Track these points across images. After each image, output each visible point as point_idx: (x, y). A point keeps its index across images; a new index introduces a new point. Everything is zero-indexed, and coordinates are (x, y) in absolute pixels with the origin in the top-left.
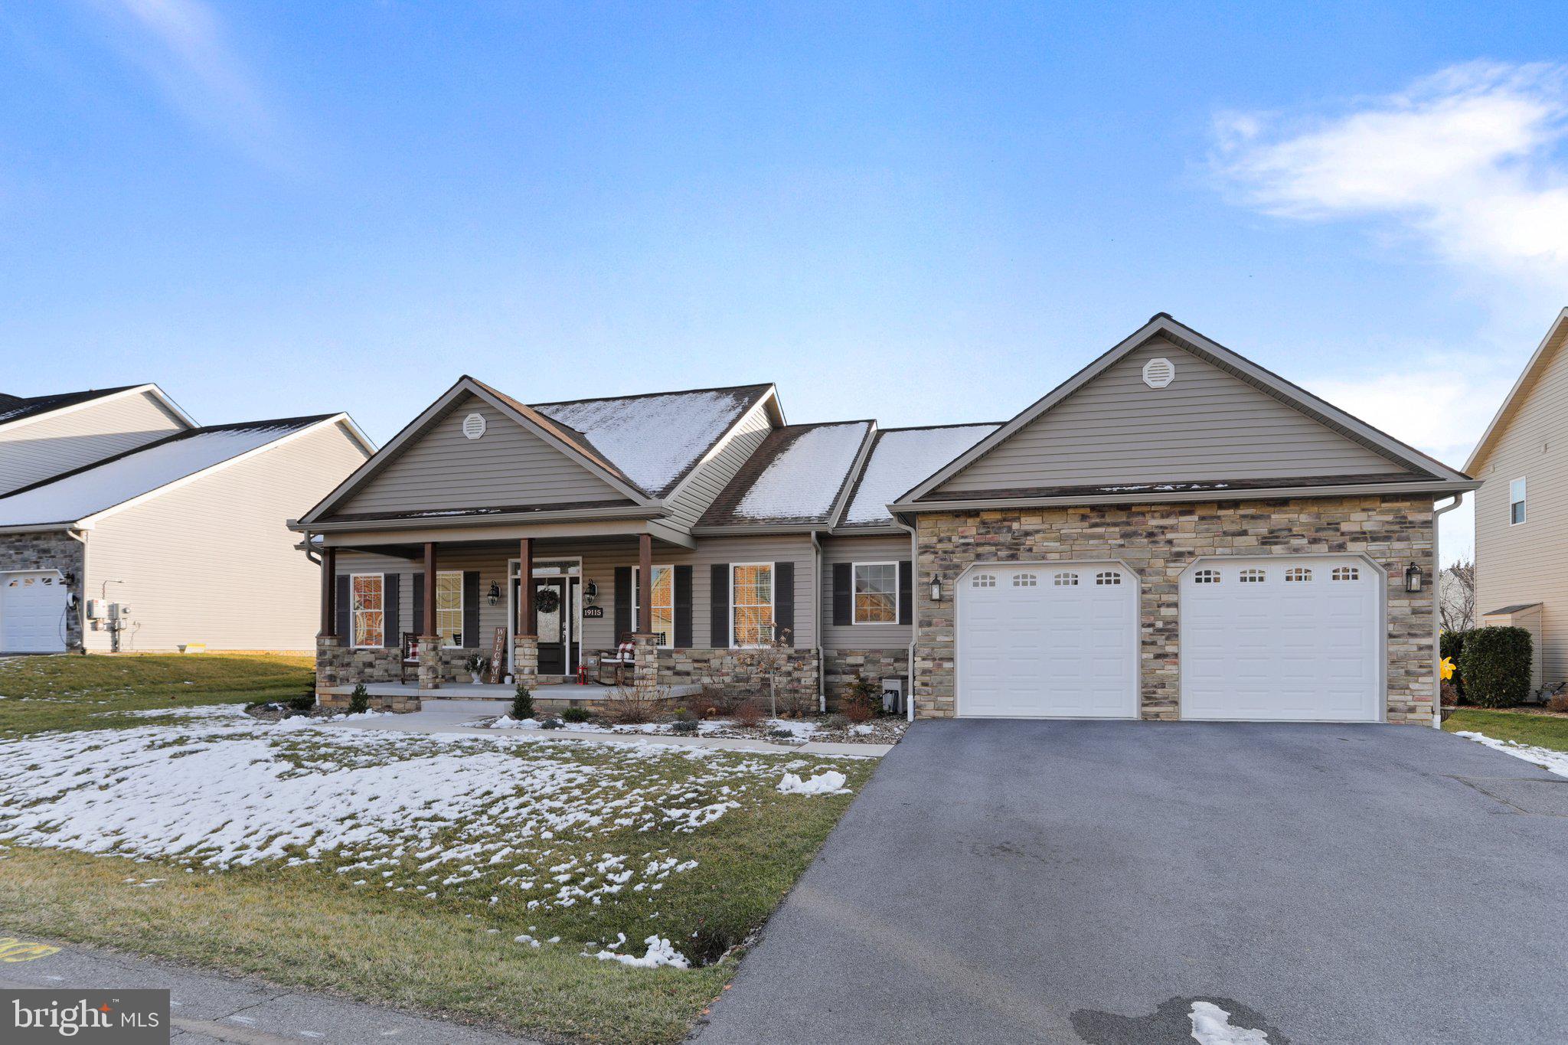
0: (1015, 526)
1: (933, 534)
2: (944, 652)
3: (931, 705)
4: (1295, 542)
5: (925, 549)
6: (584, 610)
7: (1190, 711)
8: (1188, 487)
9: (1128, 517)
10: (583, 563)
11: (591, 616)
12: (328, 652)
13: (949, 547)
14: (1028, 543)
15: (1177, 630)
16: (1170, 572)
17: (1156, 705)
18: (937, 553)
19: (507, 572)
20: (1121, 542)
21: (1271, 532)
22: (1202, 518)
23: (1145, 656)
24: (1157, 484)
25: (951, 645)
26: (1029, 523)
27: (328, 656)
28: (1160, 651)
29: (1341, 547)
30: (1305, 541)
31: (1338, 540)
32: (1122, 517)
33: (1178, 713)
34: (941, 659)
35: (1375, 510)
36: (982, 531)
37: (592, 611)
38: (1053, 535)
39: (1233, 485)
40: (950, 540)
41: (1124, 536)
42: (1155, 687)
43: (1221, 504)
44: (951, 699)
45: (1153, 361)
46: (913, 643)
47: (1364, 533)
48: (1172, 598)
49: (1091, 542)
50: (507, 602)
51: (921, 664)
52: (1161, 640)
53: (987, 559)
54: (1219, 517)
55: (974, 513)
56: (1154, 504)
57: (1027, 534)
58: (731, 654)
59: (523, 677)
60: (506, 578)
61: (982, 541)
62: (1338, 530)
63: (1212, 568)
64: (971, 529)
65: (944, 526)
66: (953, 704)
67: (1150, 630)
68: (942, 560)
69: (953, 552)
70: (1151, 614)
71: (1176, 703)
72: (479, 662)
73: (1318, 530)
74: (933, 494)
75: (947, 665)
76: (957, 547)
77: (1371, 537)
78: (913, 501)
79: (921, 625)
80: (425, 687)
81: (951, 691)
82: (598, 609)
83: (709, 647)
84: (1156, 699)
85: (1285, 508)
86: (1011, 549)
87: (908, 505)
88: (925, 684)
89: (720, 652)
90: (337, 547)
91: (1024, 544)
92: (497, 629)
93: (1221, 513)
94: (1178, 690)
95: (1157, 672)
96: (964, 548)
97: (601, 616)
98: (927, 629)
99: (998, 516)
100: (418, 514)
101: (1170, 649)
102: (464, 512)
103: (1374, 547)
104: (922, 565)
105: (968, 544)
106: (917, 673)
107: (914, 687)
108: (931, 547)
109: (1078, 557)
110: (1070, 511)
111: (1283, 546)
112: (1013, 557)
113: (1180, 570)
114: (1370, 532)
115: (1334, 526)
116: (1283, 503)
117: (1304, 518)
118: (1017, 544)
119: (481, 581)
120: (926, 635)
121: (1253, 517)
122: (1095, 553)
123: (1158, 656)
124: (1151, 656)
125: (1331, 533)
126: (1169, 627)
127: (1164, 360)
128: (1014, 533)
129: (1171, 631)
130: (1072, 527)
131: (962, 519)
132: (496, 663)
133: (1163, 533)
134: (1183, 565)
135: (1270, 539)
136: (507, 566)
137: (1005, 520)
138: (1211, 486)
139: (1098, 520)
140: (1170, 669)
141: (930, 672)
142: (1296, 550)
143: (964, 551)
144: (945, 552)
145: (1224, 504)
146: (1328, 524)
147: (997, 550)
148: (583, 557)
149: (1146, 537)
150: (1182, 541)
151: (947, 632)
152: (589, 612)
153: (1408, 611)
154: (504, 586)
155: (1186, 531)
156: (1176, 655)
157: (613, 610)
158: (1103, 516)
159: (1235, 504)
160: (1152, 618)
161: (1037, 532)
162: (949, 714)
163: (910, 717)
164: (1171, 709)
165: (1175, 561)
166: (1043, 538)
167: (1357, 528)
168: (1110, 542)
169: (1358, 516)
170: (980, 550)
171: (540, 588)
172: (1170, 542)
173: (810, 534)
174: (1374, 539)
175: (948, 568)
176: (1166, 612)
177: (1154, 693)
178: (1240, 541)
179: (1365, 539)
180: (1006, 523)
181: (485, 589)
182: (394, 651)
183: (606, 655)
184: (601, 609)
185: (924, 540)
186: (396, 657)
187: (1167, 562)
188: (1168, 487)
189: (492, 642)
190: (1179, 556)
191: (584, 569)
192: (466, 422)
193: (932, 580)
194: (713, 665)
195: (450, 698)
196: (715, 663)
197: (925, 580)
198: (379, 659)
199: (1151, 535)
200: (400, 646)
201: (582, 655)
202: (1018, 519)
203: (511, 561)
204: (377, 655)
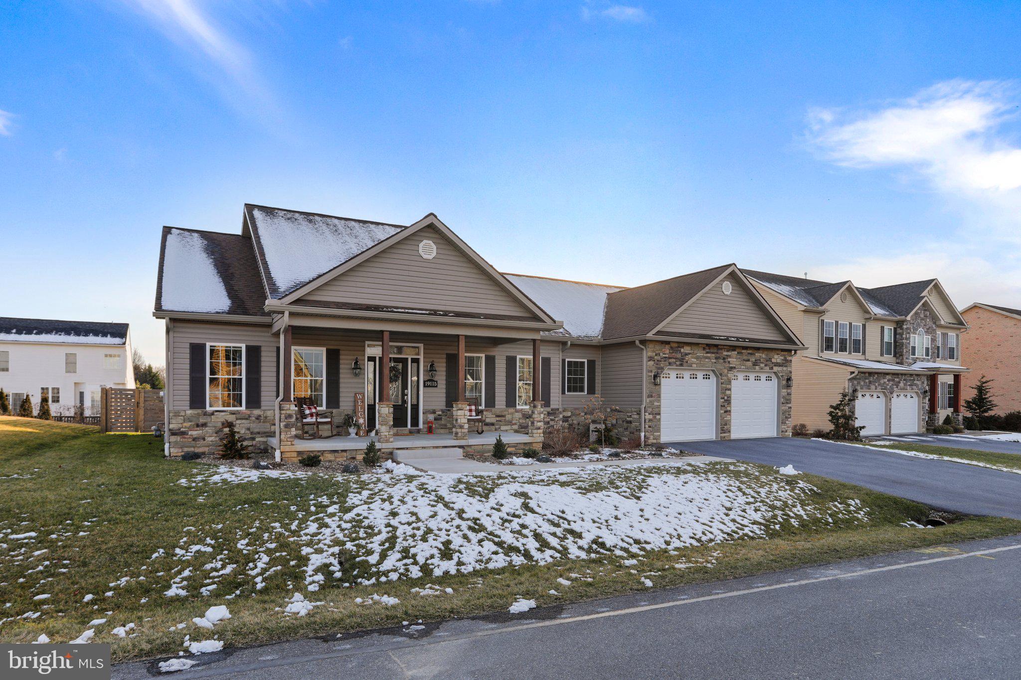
0: (682, 350)
1: (653, 351)
2: (656, 410)
3: (651, 437)
4: (762, 365)
5: (651, 359)
6: (425, 382)
7: (734, 435)
8: (737, 339)
9: (717, 350)
10: (424, 349)
11: (429, 386)
13: (659, 358)
14: (686, 358)
15: (730, 400)
16: (729, 375)
17: (723, 433)
18: (655, 361)
19: (364, 351)
20: (715, 361)
21: (756, 360)
22: (738, 353)
23: (720, 412)
24: (729, 337)
25: (659, 407)
26: (687, 349)
28: (725, 410)
29: (772, 368)
31: (770, 365)
32: (715, 350)
33: (730, 436)
34: (656, 414)
35: (779, 354)
36: (671, 351)
38: (695, 356)
40: (659, 355)
41: (716, 358)
42: (723, 425)
43: (744, 348)
44: (659, 434)
45: (726, 283)
46: (644, 406)
47: (777, 363)
48: (729, 387)
49: (705, 360)
50: (365, 374)
51: (647, 416)
52: (726, 405)
53: (673, 365)
54: (742, 353)
55: (668, 343)
56: (725, 345)
57: (686, 354)
58: (518, 411)
60: (364, 355)
61: (671, 356)
63: (738, 374)
64: (667, 350)
65: (658, 347)
66: (660, 436)
67: (723, 400)
68: (656, 364)
69: (660, 361)
70: (722, 393)
71: (730, 432)
72: (355, 420)
73: (767, 361)
74: (658, 332)
75: (658, 417)
76: (662, 358)
77: (779, 365)
78: (653, 335)
79: (648, 396)
81: (659, 430)
82: (434, 381)
83: (505, 407)
84: (723, 430)
85: (759, 351)
86: (681, 361)
87: (652, 337)
88: (650, 427)
89: (511, 410)
92: (356, 394)
93: (743, 351)
94: (730, 426)
95: (724, 418)
96: (665, 359)
97: (437, 386)
98: (651, 399)
99: (676, 345)
101: (728, 408)
103: (780, 369)
104: (649, 367)
105: (666, 357)
106: (646, 421)
107: (645, 428)
109: (700, 366)
110: (700, 345)
111: (757, 367)
112: (681, 365)
113: (732, 374)
114: (779, 363)
115: (770, 360)
116: (758, 349)
117: (764, 356)
118: (683, 359)
119: (341, 357)
120: (650, 401)
121: (752, 354)
122: (705, 365)
123: (725, 412)
124: (723, 411)
125: (769, 362)
126: (728, 399)
127: (729, 283)
128: (682, 353)
129: (728, 401)
130: (700, 353)
131: (664, 345)
133: (727, 358)
134: (732, 372)
135: (755, 363)
136: (364, 347)
137: (679, 347)
139: (708, 351)
140: (728, 417)
141: (651, 420)
142: (762, 369)
143: (665, 361)
144: (658, 361)
147: (676, 361)
148: (424, 345)
149: (722, 359)
150: (732, 362)
151: (658, 400)
152: (429, 383)
153: (786, 394)
154: (361, 362)
155: (734, 359)
156: (730, 411)
157: (445, 382)
158: (710, 349)
159: (748, 348)
160: (723, 395)
161: (690, 354)
162: (658, 441)
163: (643, 444)
164: (728, 434)
165: (730, 371)
166: (691, 357)
167: (775, 361)
168: (711, 360)
169: (776, 356)
170: (670, 360)
172: (729, 362)
175: (659, 369)
176: (728, 392)
177: (723, 428)
178: (747, 363)
179: (777, 366)
180: (679, 349)
181: (345, 364)
182: (257, 412)
183: (440, 413)
184: (437, 381)
185: (650, 354)
186: (258, 418)
187: (728, 371)
188: (733, 339)
189: (352, 404)
190: (731, 368)
191: (424, 353)
192: (421, 245)
193: (653, 374)
194: (507, 419)
195: (407, 448)
196: (508, 417)
197: (650, 374)
198: (240, 419)
199: (724, 359)
200: (263, 408)
201: (423, 413)
202: (683, 347)
203: (367, 343)
204: (238, 416)
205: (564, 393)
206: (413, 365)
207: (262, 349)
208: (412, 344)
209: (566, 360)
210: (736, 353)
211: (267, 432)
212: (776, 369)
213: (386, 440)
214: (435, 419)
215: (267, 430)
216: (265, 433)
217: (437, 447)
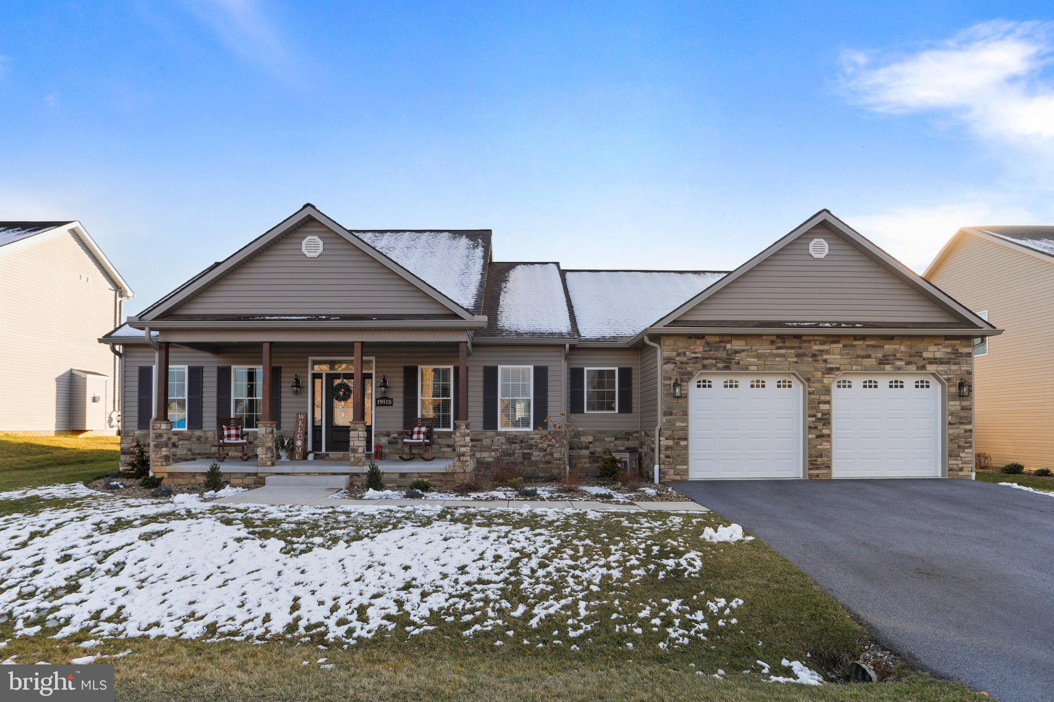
0: (728, 346)
1: (673, 350)
2: (681, 434)
3: (671, 472)
4: (898, 363)
5: (668, 360)
6: (377, 400)
7: (839, 471)
8: (839, 325)
9: (800, 343)
10: (376, 362)
11: (382, 405)
12: (165, 435)
13: (685, 359)
14: (736, 358)
15: (829, 420)
16: (825, 381)
17: (817, 469)
18: (676, 363)
19: (307, 367)
20: (795, 359)
21: (884, 356)
22: (845, 346)
23: (810, 436)
24: (819, 322)
25: (685, 429)
26: (738, 345)
27: (164, 439)
28: (819, 433)
29: (923, 367)
30: (903, 363)
31: (921, 363)
32: (796, 343)
33: (830, 474)
34: (679, 439)
35: (941, 345)
36: (707, 349)
37: (383, 401)
38: (753, 354)
39: (866, 325)
40: (685, 354)
41: (797, 356)
42: (817, 457)
43: (856, 337)
44: (685, 467)
45: (815, 240)
46: (658, 427)
47: (936, 359)
48: (826, 398)
49: (777, 359)
50: (307, 392)
51: (664, 442)
52: (820, 426)
53: (710, 369)
54: (854, 346)
55: (701, 337)
56: (814, 335)
57: (736, 352)
58: (499, 434)
59: (357, 455)
60: (307, 372)
61: (707, 356)
62: (921, 356)
63: (847, 378)
64: (699, 348)
65: (681, 344)
66: (687, 471)
67: (814, 419)
68: (679, 368)
69: (687, 363)
70: (814, 408)
71: (829, 467)
72: (286, 442)
73: (911, 356)
74: (675, 323)
75: (683, 443)
76: (689, 359)
77: (940, 362)
78: (664, 326)
79: (665, 414)
80: (264, 465)
81: (685, 462)
82: (389, 399)
83: (481, 429)
84: (817, 465)
85: (892, 342)
86: (726, 362)
87: (660, 328)
88: (667, 457)
89: (490, 433)
90: (171, 343)
91: (734, 359)
92: (298, 414)
93: (856, 343)
94: (830, 460)
95: (818, 447)
96: (694, 360)
97: (392, 405)
98: (670, 417)
99: (717, 339)
100: (261, 317)
101: (825, 432)
102: (306, 318)
103: (941, 368)
104: (666, 372)
105: (697, 358)
106: (662, 449)
107: (660, 458)
108: (672, 359)
109: (769, 369)
110: (764, 338)
111: (891, 366)
112: (727, 368)
113: (832, 379)
114: (939, 358)
115: (919, 354)
116: (891, 338)
117: (903, 348)
118: (730, 359)
119: (283, 375)
120: (669, 421)
121: (874, 346)
122: (779, 367)
123: (818, 437)
124: (814, 436)
125: (918, 358)
126: (825, 417)
127: (822, 240)
128: (728, 351)
129: (826, 420)
130: (765, 349)
131: (693, 340)
132: (299, 443)
133: (821, 355)
134: (833, 376)
135: (883, 361)
136: (307, 362)
137: (722, 342)
138: (852, 325)
139: (781, 345)
140: (825, 445)
141: (671, 448)
142: (899, 369)
143: (695, 363)
144: (682, 363)
145: (857, 337)
146: (916, 353)
147: (717, 363)
148: (376, 357)
149: (811, 357)
150: (833, 361)
151: (683, 419)
152: (382, 401)
153: (959, 408)
154: (304, 379)
155: (835, 355)
156: (829, 436)
157: (402, 400)
158: (784, 342)
159: (864, 337)
160: (815, 411)
161: (743, 351)
162: (684, 477)
163: (657, 481)
164: (826, 471)
165: (828, 374)
166: (746, 355)
167: (931, 356)
168: (789, 359)
169: (932, 348)
170: (705, 362)
171: (337, 382)
172: (825, 361)
173: (564, 346)
174: (941, 363)
175: (684, 374)
176: (823, 407)
177: (816, 461)
178: (866, 362)
179: (936, 363)
180: (723, 344)
181: (287, 381)
182: (198, 433)
183: (396, 435)
184: (392, 399)
185: (667, 354)
186: (199, 438)
187: (824, 374)
188: (827, 325)
189: (294, 425)
190: (830, 370)
191: (376, 367)
192: (304, 243)
193: (673, 382)
194: (484, 444)
195: (288, 474)
196: (486, 442)
197: (668, 382)
198: (183, 440)
199: (814, 356)
200: (204, 429)
201: (375, 436)
202: (730, 342)
203: (311, 358)
204: (181, 437)
205: (583, 412)
206: (367, 381)
207: (205, 370)
208: (364, 358)
209: (586, 369)
210: (841, 346)
211: (208, 454)
212: (931, 368)
213: (263, 464)
214: (390, 443)
215: (207, 451)
216: (205, 454)
217: (324, 474)
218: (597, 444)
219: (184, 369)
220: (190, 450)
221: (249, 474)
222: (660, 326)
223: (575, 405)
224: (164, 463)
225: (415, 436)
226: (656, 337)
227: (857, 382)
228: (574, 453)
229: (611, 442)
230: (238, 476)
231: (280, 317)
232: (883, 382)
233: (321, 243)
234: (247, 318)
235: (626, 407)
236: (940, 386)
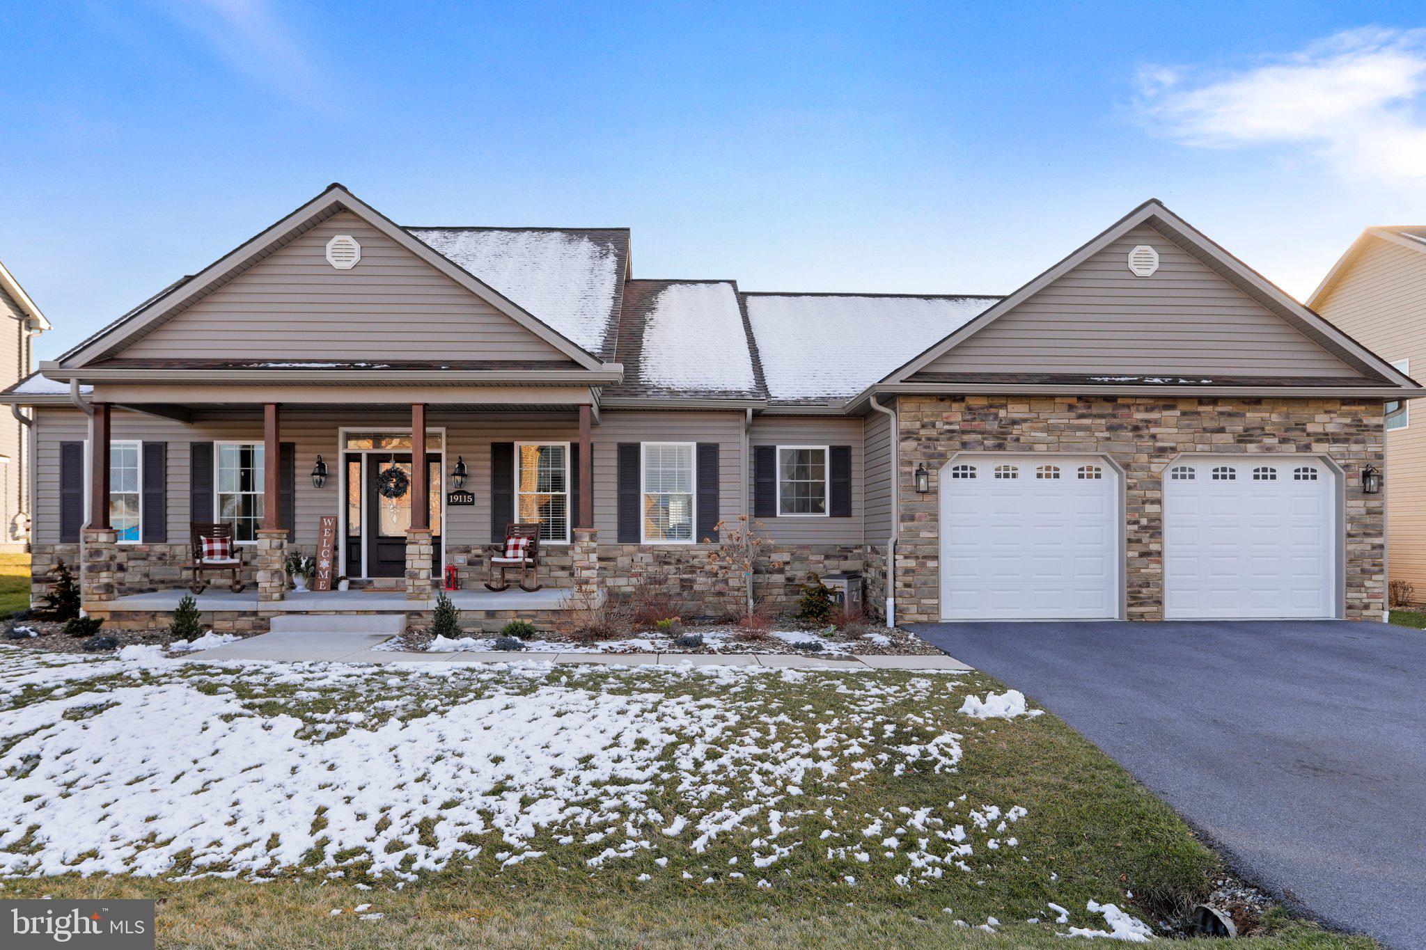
0: (1002, 413)
1: (916, 419)
2: (928, 550)
3: (914, 609)
4: (1268, 441)
5: (907, 435)
6: (449, 495)
7: (1174, 610)
8: (1174, 381)
9: (1114, 410)
10: (447, 436)
11: (458, 504)
12: (105, 552)
13: (933, 433)
14: (1014, 432)
15: (1160, 528)
16: (1154, 468)
17: (1141, 605)
18: (920, 440)
19: (337, 444)
20: (1106, 434)
21: (1246, 430)
22: (1184, 414)
23: (1131, 554)
24: (1144, 376)
25: (935, 542)
26: (1017, 411)
27: (104, 557)
28: (1144, 549)
29: (1307, 447)
30: (1275, 441)
31: (1305, 440)
32: (1107, 409)
33: (1161, 613)
34: (925, 557)
35: (1335, 412)
36: (969, 417)
37: (460, 498)
38: (1041, 425)
39: (1218, 381)
40: (934, 426)
41: (1109, 429)
42: (1140, 586)
43: (1201, 400)
44: (935, 601)
45: (1138, 248)
46: (893, 540)
47: (1327, 434)
48: (1156, 495)
49: (1078, 434)
50: (337, 484)
51: (902, 563)
52: (1145, 538)
53: (973, 448)
54: (1198, 413)
55: (959, 398)
56: (1136, 397)
57: (1014, 422)
58: (643, 550)
59: (417, 583)
60: (336, 452)
61: (969, 428)
62: (1304, 430)
63: (1188, 464)
64: (956, 414)
65: (928, 409)
66: (937, 608)
67: (1135, 527)
68: (925, 447)
69: (937, 440)
70: (1136, 510)
71: (1159, 602)
72: (304, 562)
73: (1287, 430)
74: (918, 376)
75: (931, 564)
76: (941, 434)
77: (1333, 439)
78: (902, 381)
79: (903, 519)
80: (268, 598)
81: (935, 593)
82: (468, 494)
83: (615, 542)
84: (1141, 598)
85: (1258, 407)
86: (998, 438)
87: (895, 385)
88: (907, 585)
89: (629, 548)
90: (113, 404)
91: (1011, 433)
92: (322, 518)
93: (1201, 409)
94: (1161, 590)
95: (1142, 571)
96: (949, 435)
97: (472, 503)
98: (910, 524)
99: (984, 402)
100: (262, 364)
101: (1154, 547)
102: (334, 365)
103: (1336, 448)
104: (905, 453)
105: (953, 431)
106: (899, 573)
107: (895, 588)
108: (914, 433)
109: (1066, 449)
110: (1058, 400)
111: (1257, 445)
112: (1000, 447)
113: (1164, 465)
114: (1332, 434)
115: (1301, 426)
116: (1256, 401)
117: (1275, 418)
118: (1004, 433)
119: (297, 456)
120: (909, 530)
121: (1230, 415)
122: (1081, 446)
123: (1143, 555)
124: (1136, 554)
125: (1299, 433)
126: (1153, 524)
127: (1149, 248)
128: (1001, 421)
129: (1155, 529)
130: (1059, 417)
131: (947, 403)
132: (324, 564)
133: (1147, 427)
134: (1166, 461)
135: (1245, 438)
136: (337, 436)
137: (991, 406)
138: (1196, 381)
139: (1085, 411)
140: (1154, 568)
141: (913, 571)
142: (1269, 449)
143: (950, 439)
144: (929, 439)
145: (1204, 400)
146: (1296, 424)
147: (984, 439)
148: (448, 428)
149: (1131, 431)
150: (1166, 436)
151: (931, 527)
152: (456, 498)
153: (1363, 511)
154: (331, 463)
155: (1168, 427)
156: (1159, 553)
157: (489, 495)
158: (1090, 407)
159: (1214, 400)
160: (1137, 515)
161: (1025, 420)
162: (933, 618)
163: (890, 623)
164: (1155, 609)
165: (1159, 457)
166: (1031, 427)
167: (1319, 429)
168: (1096, 434)
169: (1322, 418)
170: (966, 438)
171: (385, 467)
172: (1154, 437)
173: (745, 411)
174: (1336, 441)
175: (932, 456)
176: (1150, 508)
177: (1139, 592)
178: (1217, 438)
179: (1328, 441)
180: (993, 410)
181: (304, 466)
182: (159, 548)
183: (480, 552)
184: (473, 495)
185: (905, 425)
186: (161, 557)
187: (1151, 456)
188: (1156, 380)
189: (316, 535)
190: (1162, 451)
191: (448, 444)
192: (328, 245)
193: (915, 468)
194: (620, 565)
195: (307, 613)
196: (623, 561)
197: (907, 469)
198: (134, 559)
199: (1136, 428)
200: (169, 542)
201: (446, 552)
202: (1005, 406)
203: (342, 430)
204: (131, 554)
205: (774, 515)
206: (433, 465)
207: (169, 447)
208: (429, 430)
209: (778, 448)
210: (1178, 413)
211: (175, 581)
212: (1320, 449)
213: (266, 597)
214: (470, 563)
215: (176, 577)
216: (172, 581)
217: (365, 612)
218: (797, 565)
219: (136, 446)
220: (147, 575)
221: (244, 613)
222: (895, 381)
223: (763, 505)
224: (104, 597)
225: (510, 553)
226: (889, 399)
227: (1204, 469)
228: (761, 579)
229: (820, 562)
230: (227, 616)
231: (293, 364)
232: (1244, 470)
233: (356, 246)
234: (238, 365)
235: (842, 507)
236: (1333, 477)
